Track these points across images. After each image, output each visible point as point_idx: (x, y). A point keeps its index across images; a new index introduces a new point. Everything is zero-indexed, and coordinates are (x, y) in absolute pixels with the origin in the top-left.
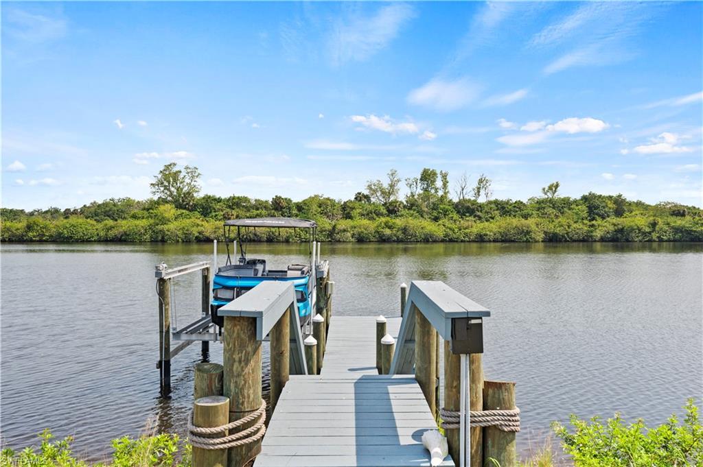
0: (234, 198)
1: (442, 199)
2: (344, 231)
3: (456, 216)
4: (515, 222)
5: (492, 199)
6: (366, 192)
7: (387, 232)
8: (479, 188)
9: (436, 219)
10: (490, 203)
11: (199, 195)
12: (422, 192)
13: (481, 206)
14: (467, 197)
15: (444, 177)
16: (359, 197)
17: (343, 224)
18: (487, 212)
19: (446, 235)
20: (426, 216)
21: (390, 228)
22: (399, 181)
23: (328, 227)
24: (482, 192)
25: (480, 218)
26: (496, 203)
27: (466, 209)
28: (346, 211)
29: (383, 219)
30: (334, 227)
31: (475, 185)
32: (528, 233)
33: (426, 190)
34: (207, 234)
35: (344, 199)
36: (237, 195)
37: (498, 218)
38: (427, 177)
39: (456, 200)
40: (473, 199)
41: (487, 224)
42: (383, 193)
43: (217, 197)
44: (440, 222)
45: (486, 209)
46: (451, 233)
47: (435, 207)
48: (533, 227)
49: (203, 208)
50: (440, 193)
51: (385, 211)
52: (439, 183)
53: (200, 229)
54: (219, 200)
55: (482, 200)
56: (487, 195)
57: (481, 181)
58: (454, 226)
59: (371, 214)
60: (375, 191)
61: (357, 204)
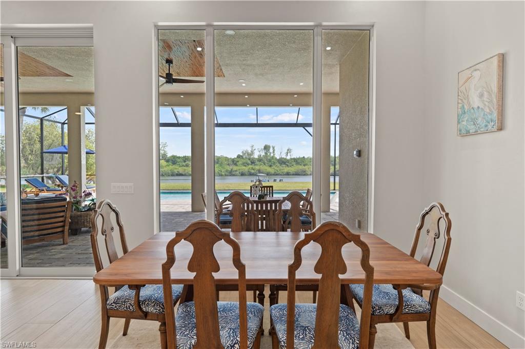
0: (185, 157)
1: (273, 157)
2: (236, 171)
3: (278, 165)
4: (301, 167)
5: (293, 157)
6: (241, 154)
7: (253, 171)
8: (287, 153)
9: (270, 166)
10: (291, 159)
11: (169, 155)
12: (264, 154)
13: (288, 161)
14: (283, 157)
15: (273, 148)
16: (239, 156)
17: (235, 168)
18: (291, 163)
19: (275, 173)
20: (266, 164)
21: (253, 169)
22: (255, 149)
23: (230, 170)
24: (289, 154)
25: (288, 166)
26: (294, 159)
27: (282, 162)
28: (234, 162)
29: (250, 166)
30: (232, 170)
31: (286, 151)
32: (305, 172)
33: (266, 153)
34: (181, 172)
35: (233, 158)
36: (187, 155)
37: (295, 165)
38: (266, 148)
39: (278, 158)
40: (285, 157)
41: (290, 168)
42: (248, 154)
43: (178, 156)
44: (273, 167)
45: (290, 162)
46: (276, 171)
47: (270, 161)
48: (307, 169)
49: (173, 161)
50: (272, 155)
51: (250, 163)
52: (271, 150)
53: (177, 170)
54: (179, 157)
55: (288, 158)
56: (290, 155)
57: (288, 150)
58: (277, 169)
59: (245, 164)
60: (245, 154)
61: (238, 159)
